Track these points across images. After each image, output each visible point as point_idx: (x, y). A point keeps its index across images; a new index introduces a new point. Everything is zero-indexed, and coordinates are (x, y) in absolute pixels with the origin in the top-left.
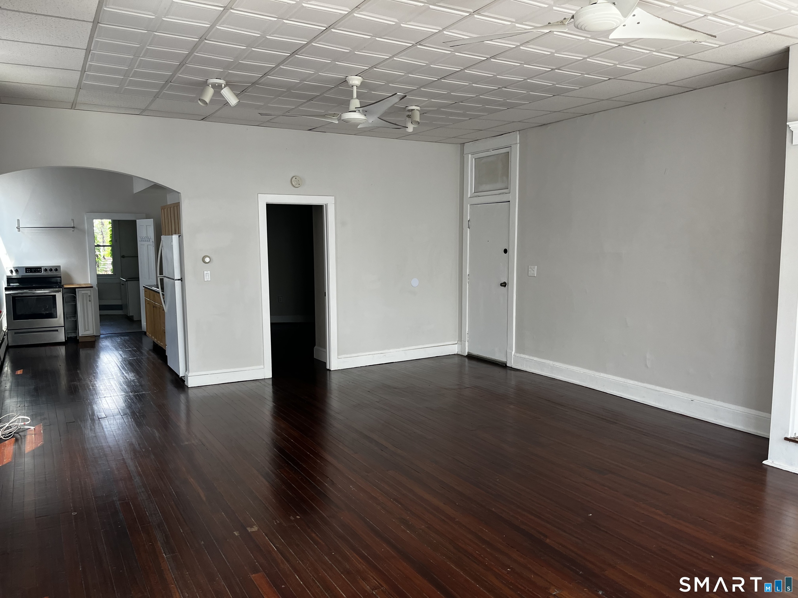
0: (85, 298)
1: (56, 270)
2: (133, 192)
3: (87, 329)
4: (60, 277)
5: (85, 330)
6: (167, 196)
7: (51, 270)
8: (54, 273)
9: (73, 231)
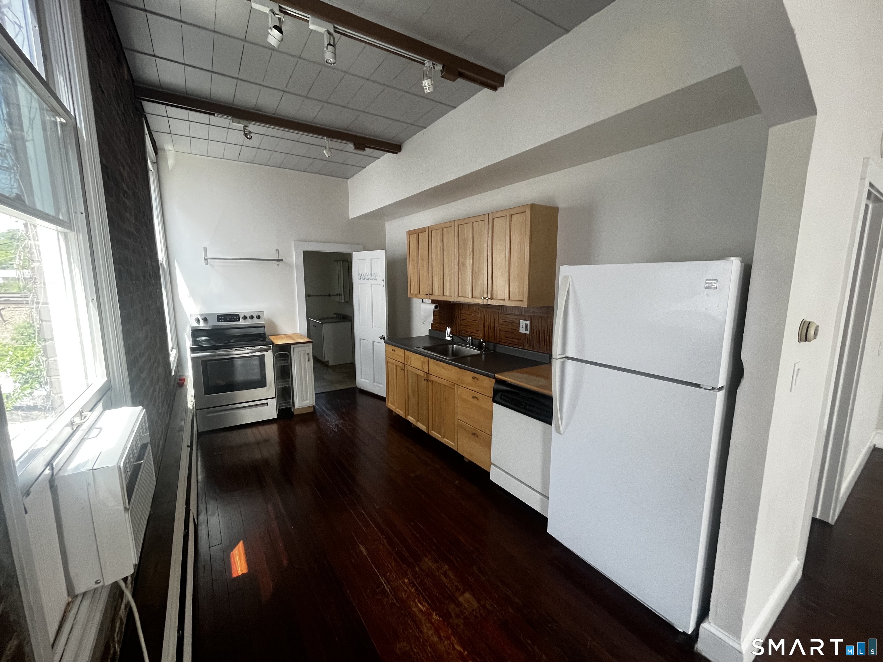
0: (302, 356)
1: (259, 317)
2: (349, 218)
3: (304, 398)
4: (264, 327)
5: (303, 400)
6: (386, 224)
7: (252, 317)
8: (256, 322)
9: (278, 265)
